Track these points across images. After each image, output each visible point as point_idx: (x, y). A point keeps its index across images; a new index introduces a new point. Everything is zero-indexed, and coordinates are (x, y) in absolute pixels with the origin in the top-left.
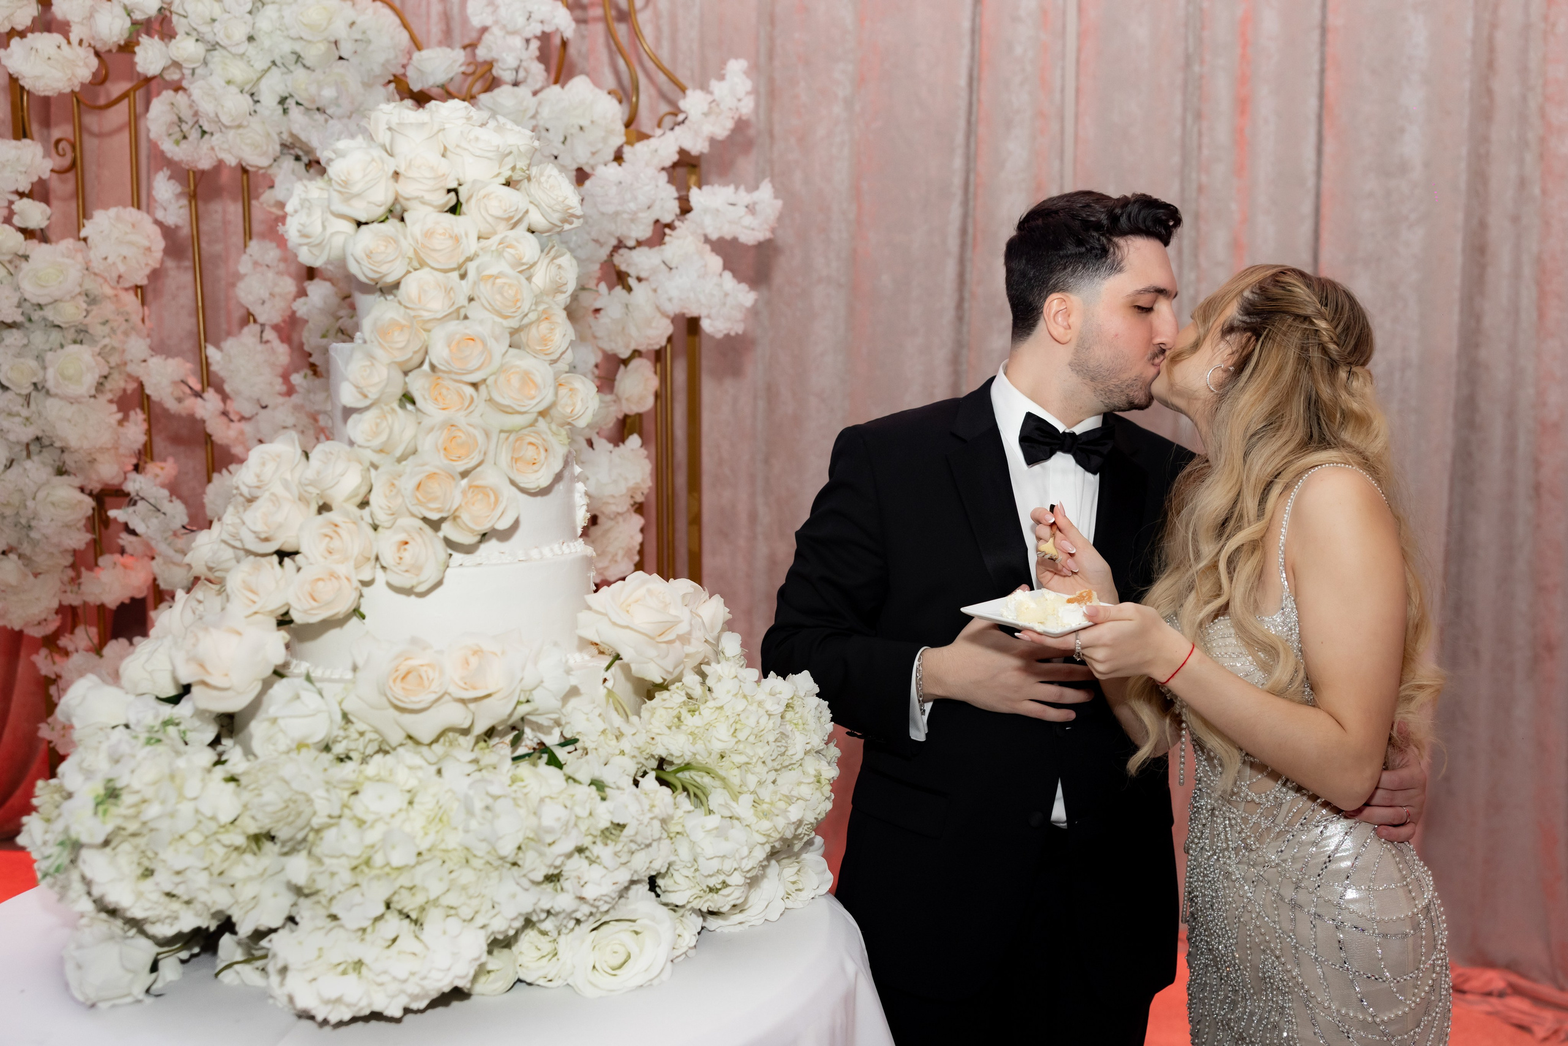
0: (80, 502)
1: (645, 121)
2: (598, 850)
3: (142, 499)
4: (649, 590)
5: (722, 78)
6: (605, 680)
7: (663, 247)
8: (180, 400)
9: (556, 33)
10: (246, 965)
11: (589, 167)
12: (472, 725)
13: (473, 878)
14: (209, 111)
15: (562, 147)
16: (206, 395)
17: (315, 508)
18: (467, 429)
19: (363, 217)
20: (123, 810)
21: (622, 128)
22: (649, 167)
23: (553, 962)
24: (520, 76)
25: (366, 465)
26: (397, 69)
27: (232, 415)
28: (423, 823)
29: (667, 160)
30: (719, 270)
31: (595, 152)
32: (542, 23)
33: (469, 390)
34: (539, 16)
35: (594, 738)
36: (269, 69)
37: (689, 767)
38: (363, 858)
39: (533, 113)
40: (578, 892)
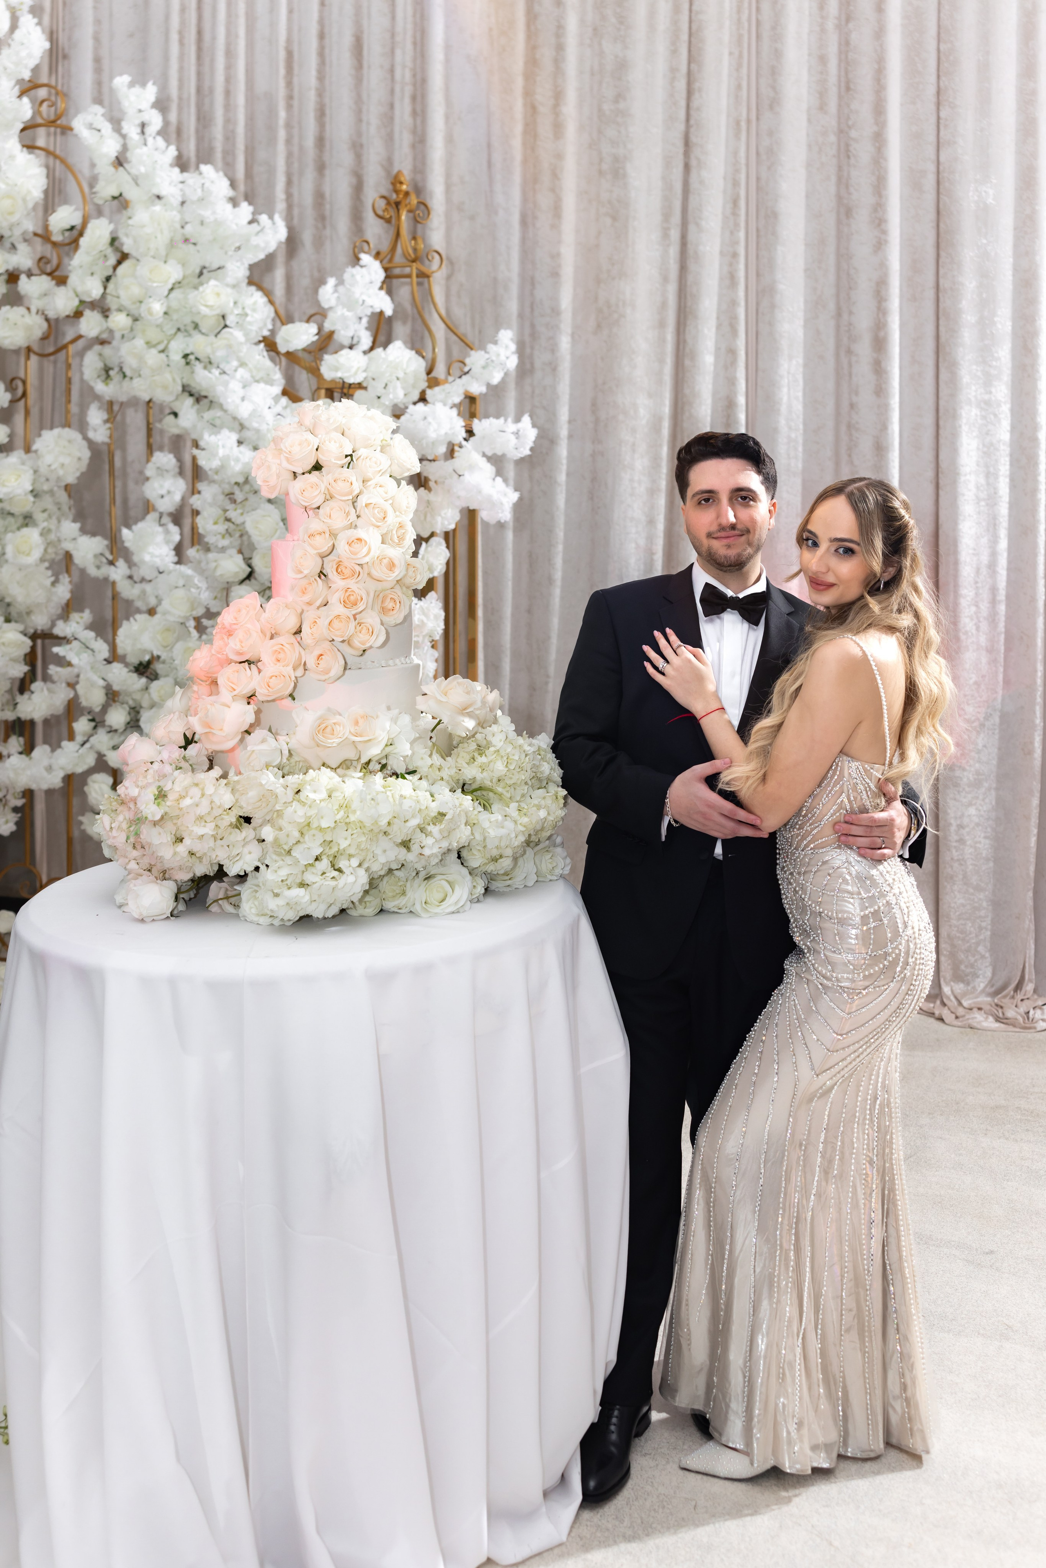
0: (23, 642)
1: (440, 371)
3: (76, 639)
4: (458, 683)
5: (495, 343)
6: (431, 738)
7: (454, 460)
8: (98, 567)
9: (381, 313)
10: (225, 901)
11: (402, 406)
12: (359, 758)
13: (364, 839)
14: (131, 363)
15: (384, 391)
16: (117, 564)
17: (269, 635)
18: (357, 591)
19: (299, 471)
20: (168, 803)
21: (424, 376)
22: (445, 405)
23: (402, 897)
24: (355, 342)
25: (299, 611)
26: (266, 333)
27: (135, 578)
28: (337, 807)
29: (457, 400)
30: (493, 476)
31: (405, 395)
32: (372, 307)
33: (358, 568)
34: (369, 302)
35: (426, 769)
36: (176, 333)
37: (480, 789)
38: (306, 823)
39: (364, 368)
40: (420, 851)
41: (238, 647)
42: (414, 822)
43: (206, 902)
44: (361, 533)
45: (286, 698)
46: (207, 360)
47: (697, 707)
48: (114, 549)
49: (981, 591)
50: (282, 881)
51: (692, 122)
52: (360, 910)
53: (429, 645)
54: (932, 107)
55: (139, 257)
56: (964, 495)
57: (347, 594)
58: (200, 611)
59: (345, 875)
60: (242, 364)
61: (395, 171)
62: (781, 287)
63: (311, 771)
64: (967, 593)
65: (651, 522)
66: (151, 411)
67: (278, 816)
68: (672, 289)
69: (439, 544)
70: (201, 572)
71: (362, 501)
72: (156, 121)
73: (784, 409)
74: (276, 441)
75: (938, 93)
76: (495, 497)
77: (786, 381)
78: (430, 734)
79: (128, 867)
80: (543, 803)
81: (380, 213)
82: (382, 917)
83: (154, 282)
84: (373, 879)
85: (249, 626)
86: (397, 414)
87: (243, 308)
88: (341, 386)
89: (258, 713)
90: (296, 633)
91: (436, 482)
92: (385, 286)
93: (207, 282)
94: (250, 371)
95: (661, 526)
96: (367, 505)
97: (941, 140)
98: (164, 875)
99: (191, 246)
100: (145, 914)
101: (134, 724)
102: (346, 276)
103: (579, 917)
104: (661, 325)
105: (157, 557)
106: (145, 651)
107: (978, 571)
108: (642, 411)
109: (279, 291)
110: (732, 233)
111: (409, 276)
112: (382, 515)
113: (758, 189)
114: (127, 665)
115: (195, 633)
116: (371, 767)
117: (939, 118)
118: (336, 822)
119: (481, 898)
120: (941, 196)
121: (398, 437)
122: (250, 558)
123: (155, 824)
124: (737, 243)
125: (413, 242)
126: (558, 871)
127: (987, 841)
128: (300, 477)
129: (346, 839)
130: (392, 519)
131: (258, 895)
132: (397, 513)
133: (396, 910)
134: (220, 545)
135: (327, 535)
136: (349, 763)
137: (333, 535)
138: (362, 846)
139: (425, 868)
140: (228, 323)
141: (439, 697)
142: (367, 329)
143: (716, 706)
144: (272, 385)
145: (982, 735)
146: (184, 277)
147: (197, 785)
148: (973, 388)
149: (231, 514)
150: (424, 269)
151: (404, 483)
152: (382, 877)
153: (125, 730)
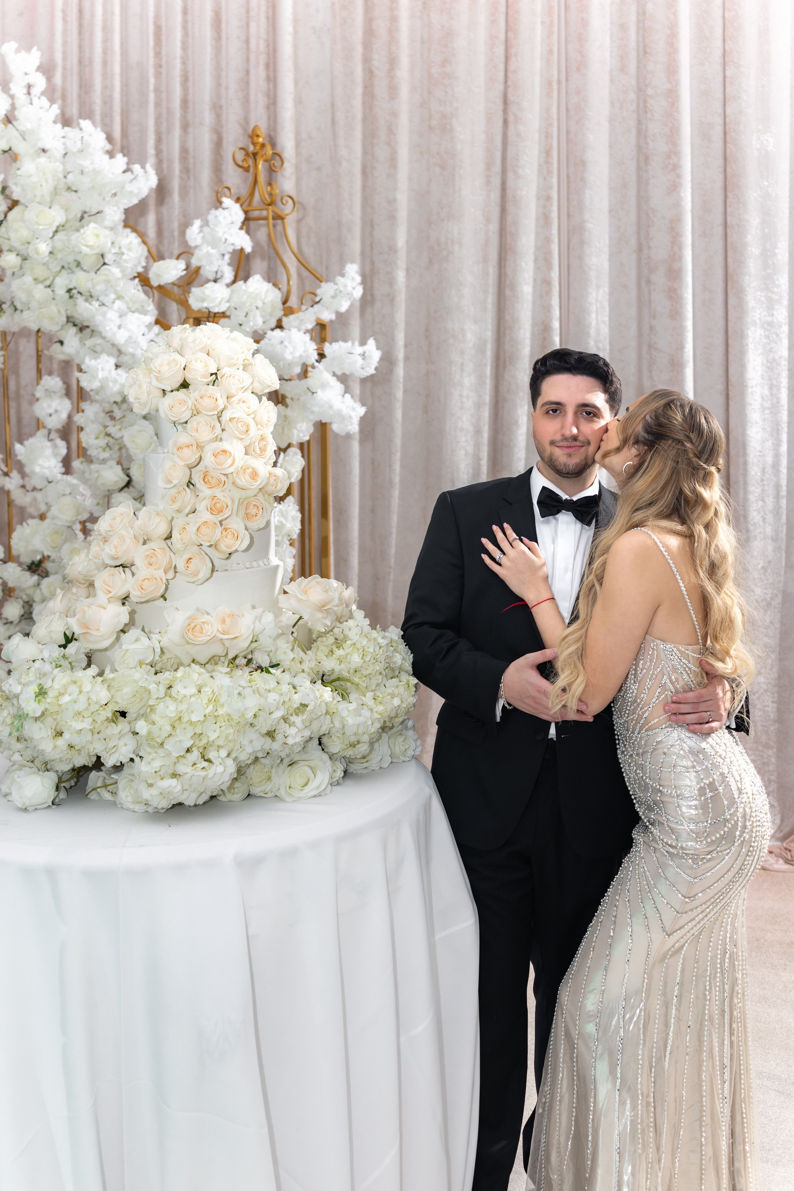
1: (293, 302)
2: (294, 718)
4: (317, 582)
5: (343, 275)
6: (293, 633)
7: (307, 379)
9: (242, 250)
10: (103, 789)
11: (261, 333)
12: (227, 654)
13: (232, 731)
14: (21, 297)
15: (245, 319)
16: (11, 475)
17: (141, 541)
18: (223, 499)
19: (168, 389)
20: (48, 700)
21: (280, 306)
22: (299, 330)
23: (268, 783)
24: (219, 276)
25: (170, 518)
26: (140, 270)
27: (28, 487)
28: (206, 701)
29: (310, 326)
30: (343, 393)
31: (264, 322)
32: (233, 244)
33: (223, 478)
34: (231, 240)
35: (288, 663)
36: (60, 271)
37: (338, 679)
38: (177, 717)
39: (227, 299)
40: (284, 740)
41: (113, 552)
42: (278, 714)
43: (85, 791)
44: (226, 445)
45: (158, 599)
46: (89, 294)
47: (530, 596)
48: (9, 461)
49: (766, 488)
50: (156, 772)
51: (509, 83)
52: (229, 797)
53: (288, 543)
54: (719, 68)
55: (27, 204)
56: (751, 404)
57: (214, 502)
58: (85, 516)
59: (214, 766)
60: (119, 297)
61: (252, 126)
62: (589, 225)
63: (181, 668)
64: (754, 491)
65: (478, 432)
66: (40, 340)
67: (151, 710)
68: (494, 227)
69: (296, 454)
70: (85, 481)
71: (226, 416)
72: (40, 82)
73: (593, 332)
74: (148, 361)
75: (724, 55)
76: (345, 411)
77: (595, 307)
78: (292, 630)
79: (13, 759)
80: (396, 691)
81: (241, 163)
82: (250, 801)
83: (41, 225)
84: (240, 767)
85: (123, 532)
86: (258, 338)
87: (120, 248)
88: (206, 315)
89: (132, 613)
90: (166, 539)
91: (292, 399)
92: (244, 227)
93: (88, 225)
94: (127, 303)
95: (486, 435)
96: (231, 420)
97: (727, 96)
98: (46, 767)
99: (73, 193)
100: (27, 803)
101: (28, 617)
102: (210, 217)
103: (430, 797)
104: (485, 260)
105: (46, 468)
106: (36, 552)
107: (764, 471)
108: (469, 336)
109: (151, 232)
110: (545, 179)
111: (266, 218)
112: (245, 428)
113: (568, 140)
114: (20, 564)
115: (81, 535)
116: (237, 661)
117: (725, 77)
118: (205, 716)
119: (341, 781)
120: (728, 145)
121: (259, 356)
122: (129, 469)
123: (36, 719)
124: (551, 188)
125: (269, 188)
126: (410, 753)
127: (775, 705)
128: (169, 395)
129: (215, 731)
130: (254, 432)
131: (133, 784)
132: (259, 426)
133: (262, 795)
134: (101, 457)
135: (195, 448)
136: (217, 659)
137: (200, 447)
138: (230, 738)
139: (288, 756)
140: (106, 261)
141: (300, 596)
142: (229, 264)
143: (547, 596)
144: (146, 315)
145: (769, 613)
146: (67, 222)
147: (75, 682)
148: (758, 311)
149: (111, 430)
150: (278, 212)
151: (264, 398)
152: (248, 766)
153: (20, 622)
